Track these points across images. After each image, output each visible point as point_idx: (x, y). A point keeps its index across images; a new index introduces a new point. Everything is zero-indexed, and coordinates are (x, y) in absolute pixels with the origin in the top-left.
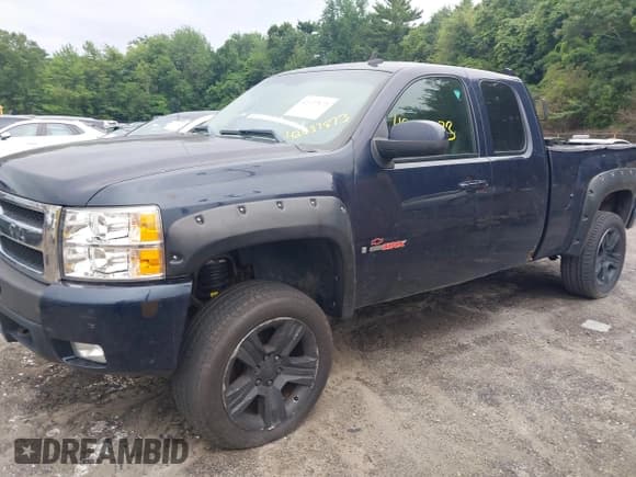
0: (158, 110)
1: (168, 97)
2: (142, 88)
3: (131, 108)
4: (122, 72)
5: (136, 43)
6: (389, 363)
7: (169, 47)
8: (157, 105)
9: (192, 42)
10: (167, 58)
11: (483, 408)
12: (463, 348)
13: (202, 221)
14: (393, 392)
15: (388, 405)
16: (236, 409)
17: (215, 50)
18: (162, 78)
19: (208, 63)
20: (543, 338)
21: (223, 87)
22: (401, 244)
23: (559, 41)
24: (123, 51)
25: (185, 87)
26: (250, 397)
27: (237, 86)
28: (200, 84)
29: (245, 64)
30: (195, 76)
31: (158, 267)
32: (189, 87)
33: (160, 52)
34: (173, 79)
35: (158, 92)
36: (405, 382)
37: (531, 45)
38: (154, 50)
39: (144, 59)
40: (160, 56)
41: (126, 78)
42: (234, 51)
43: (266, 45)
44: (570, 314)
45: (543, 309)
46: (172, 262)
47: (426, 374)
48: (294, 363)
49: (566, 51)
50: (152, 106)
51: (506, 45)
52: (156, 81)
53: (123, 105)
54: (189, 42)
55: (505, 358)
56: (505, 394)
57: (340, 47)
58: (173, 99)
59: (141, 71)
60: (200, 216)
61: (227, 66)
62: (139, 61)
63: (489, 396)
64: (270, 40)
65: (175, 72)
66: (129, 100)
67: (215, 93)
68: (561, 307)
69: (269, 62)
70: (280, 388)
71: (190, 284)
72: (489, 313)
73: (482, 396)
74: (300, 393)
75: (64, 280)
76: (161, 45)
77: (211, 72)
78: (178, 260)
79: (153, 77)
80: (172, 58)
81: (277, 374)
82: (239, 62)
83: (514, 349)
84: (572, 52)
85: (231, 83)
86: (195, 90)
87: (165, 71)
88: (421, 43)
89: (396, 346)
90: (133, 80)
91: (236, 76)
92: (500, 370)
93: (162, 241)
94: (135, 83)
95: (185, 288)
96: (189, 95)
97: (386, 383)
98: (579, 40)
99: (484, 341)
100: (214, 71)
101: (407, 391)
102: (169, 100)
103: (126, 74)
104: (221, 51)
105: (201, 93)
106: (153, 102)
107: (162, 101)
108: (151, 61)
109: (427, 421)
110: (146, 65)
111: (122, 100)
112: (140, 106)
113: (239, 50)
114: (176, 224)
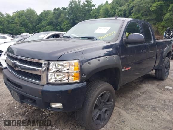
0: (22, 31)
1: (25, 28)
2: (17, 25)
3: (14, 31)
4: (11, 21)
5: (15, 12)
6: (122, 101)
7: (25, 14)
8: (22, 30)
9: (32, 12)
10: (24, 17)
11: (154, 112)
12: (139, 96)
13: (90, 64)
14: (128, 110)
15: (128, 113)
16: (95, 119)
17: (38, 15)
18: (23, 23)
19: (37, 18)
20: (157, 91)
21: (41, 25)
22: (129, 68)
23: (132, 13)
24: (11, 15)
25: (30, 25)
26: (98, 115)
27: (45, 25)
28: (34, 24)
29: (47, 19)
30: (33, 22)
31: (78, 78)
32: (31, 25)
33: (22, 15)
34: (26, 23)
35: (22, 26)
36: (129, 107)
37: (125, 14)
38: (20, 14)
39: (17, 17)
40: (22, 16)
41: (12, 22)
42: (44, 15)
43: (53, 13)
44: (160, 84)
45: (152, 84)
46: (83, 77)
47: (133, 104)
48: (107, 104)
49: (134, 16)
50: (20, 30)
51: (118, 14)
52: (21, 23)
53: (12, 30)
54: (31, 12)
55: (151, 98)
56: (157, 108)
57: (74, 14)
58: (27, 28)
59: (17, 20)
60: (89, 63)
61: (42, 19)
62: (16, 17)
63: (154, 109)
64: (54, 12)
65: (27, 21)
66: (13, 29)
67: (39, 27)
68: (157, 83)
69: (54, 18)
70: (104, 111)
71: (86, 82)
72: (140, 85)
73: (152, 109)
74: (108, 112)
75: (48, 84)
76: (22, 13)
77: (37, 21)
78: (84, 76)
79: (20, 22)
80: (26, 17)
81: (103, 107)
82: (45, 18)
83: (152, 95)
84: (135, 16)
85: (43, 24)
86: (33, 26)
87: (24, 21)
88: (95, 13)
89: (121, 96)
90: (14, 23)
91: (45, 22)
92: (152, 101)
93: (80, 70)
94: (15, 24)
95: (85, 84)
96: (31, 27)
97: (124, 107)
98: (137, 13)
99: (143, 93)
100: (38, 20)
101: (131, 109)
102: (25, 29)
103: (12, 21)
104: (40, 15)
105: (35, 27)
106: (21, 29)
107: (23, 29)
108: (19, 17)
109: (142, 117)
110: (18, 19)
111: (11, 29)
112: (17, 30)
113: (45, 15)
114: (84, 65)
